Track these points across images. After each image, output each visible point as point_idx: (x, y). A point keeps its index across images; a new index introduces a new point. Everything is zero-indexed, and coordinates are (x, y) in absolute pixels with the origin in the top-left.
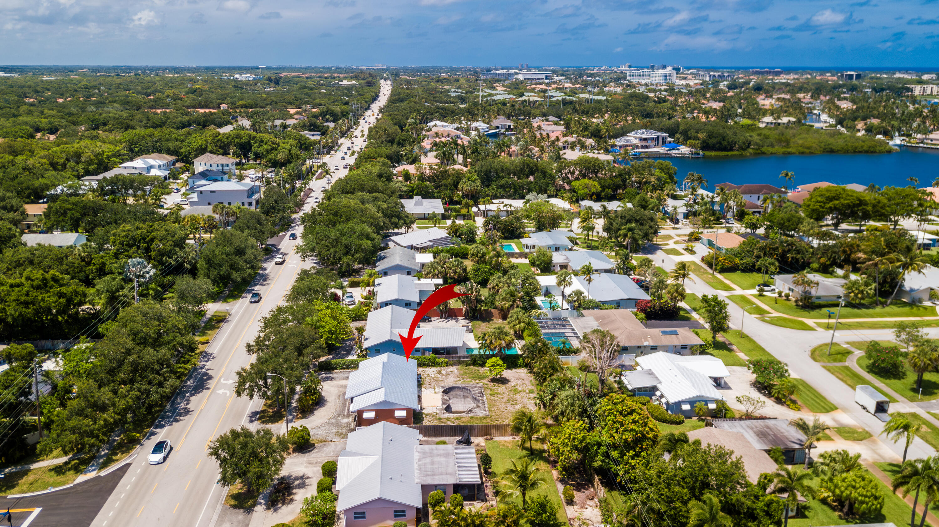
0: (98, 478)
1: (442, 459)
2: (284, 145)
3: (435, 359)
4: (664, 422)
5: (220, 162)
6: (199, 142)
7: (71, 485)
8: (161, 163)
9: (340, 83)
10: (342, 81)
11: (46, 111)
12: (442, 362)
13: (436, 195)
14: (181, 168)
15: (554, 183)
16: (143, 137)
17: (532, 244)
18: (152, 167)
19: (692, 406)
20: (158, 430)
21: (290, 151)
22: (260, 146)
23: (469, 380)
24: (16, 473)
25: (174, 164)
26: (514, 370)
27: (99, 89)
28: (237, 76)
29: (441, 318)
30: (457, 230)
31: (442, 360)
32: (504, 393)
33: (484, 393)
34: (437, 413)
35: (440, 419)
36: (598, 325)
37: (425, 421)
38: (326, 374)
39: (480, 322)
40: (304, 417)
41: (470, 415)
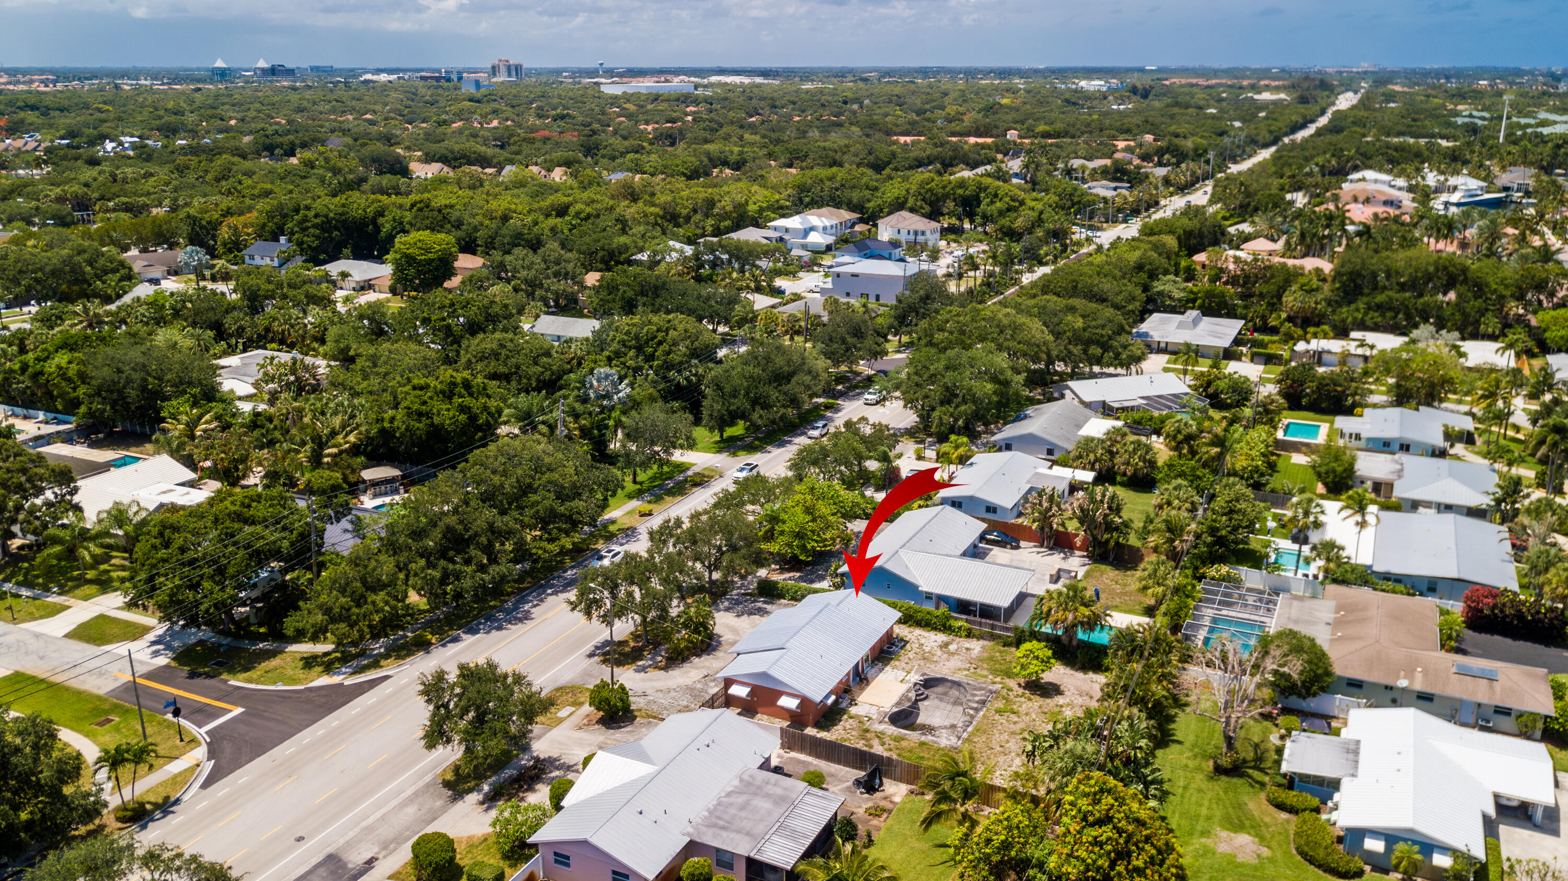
0: (341, 685)
1: (767, 805)
2: (1033, 204)
3: (948, 618)
4: (1311, 863)
5: (912, 228)
6: (896, 192)
7: (302, 687)
8: (827, 223)
9: (1256, 97)
10: (1259, 93)
11: (746, 136)
12: (960, 628)
13: (1239, 311)
14: (861, 233)
15: (1501, 310)
16: (821, 180)
17: (1354, 431)
18: (812, 229)
19: (1389, 849)
20: (464, 636)
21: (1041, 213)
22: (992, 202)
23: (985, 673)
24: (267, 651)
25: (852, 226)
26: (1091, 675)
27: (861, 103)
28: (1083, 83)
29: (1042, 546)
30: (1209, 383)
31: (960, 623)
32: (1027, 714)
33: (988, 705)
34: (870, 719)
35: (867, 731)
36: (1331, 621)
37: (839, 727)
38: (765, 602)
39: (1108, 568)
40: (665, 668)
41: (923, 738)
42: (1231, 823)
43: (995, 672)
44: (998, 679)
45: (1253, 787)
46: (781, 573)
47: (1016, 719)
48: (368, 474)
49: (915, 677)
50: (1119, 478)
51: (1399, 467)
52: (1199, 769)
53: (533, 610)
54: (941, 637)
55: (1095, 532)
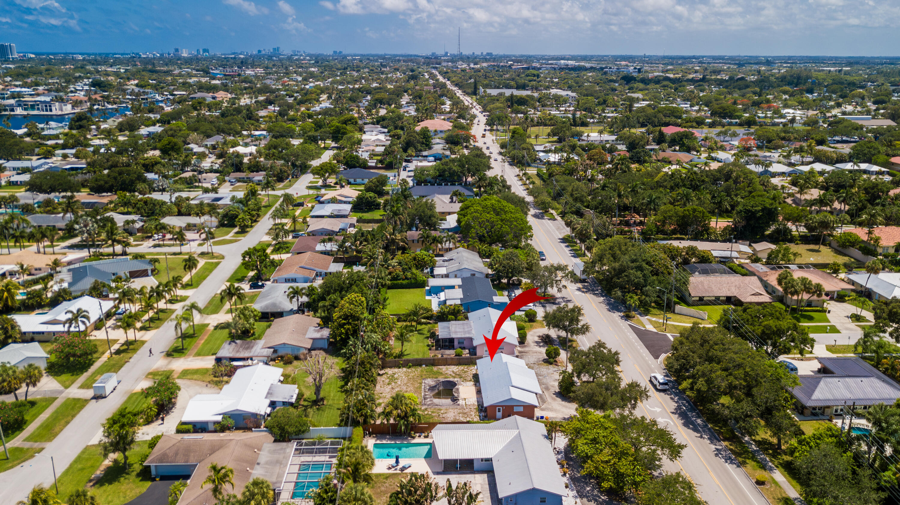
1: (458, 330)
33: (422, 399)
34: (463, 381)
35: (460, 377)
37: (472, 375)
49: (461, 402)
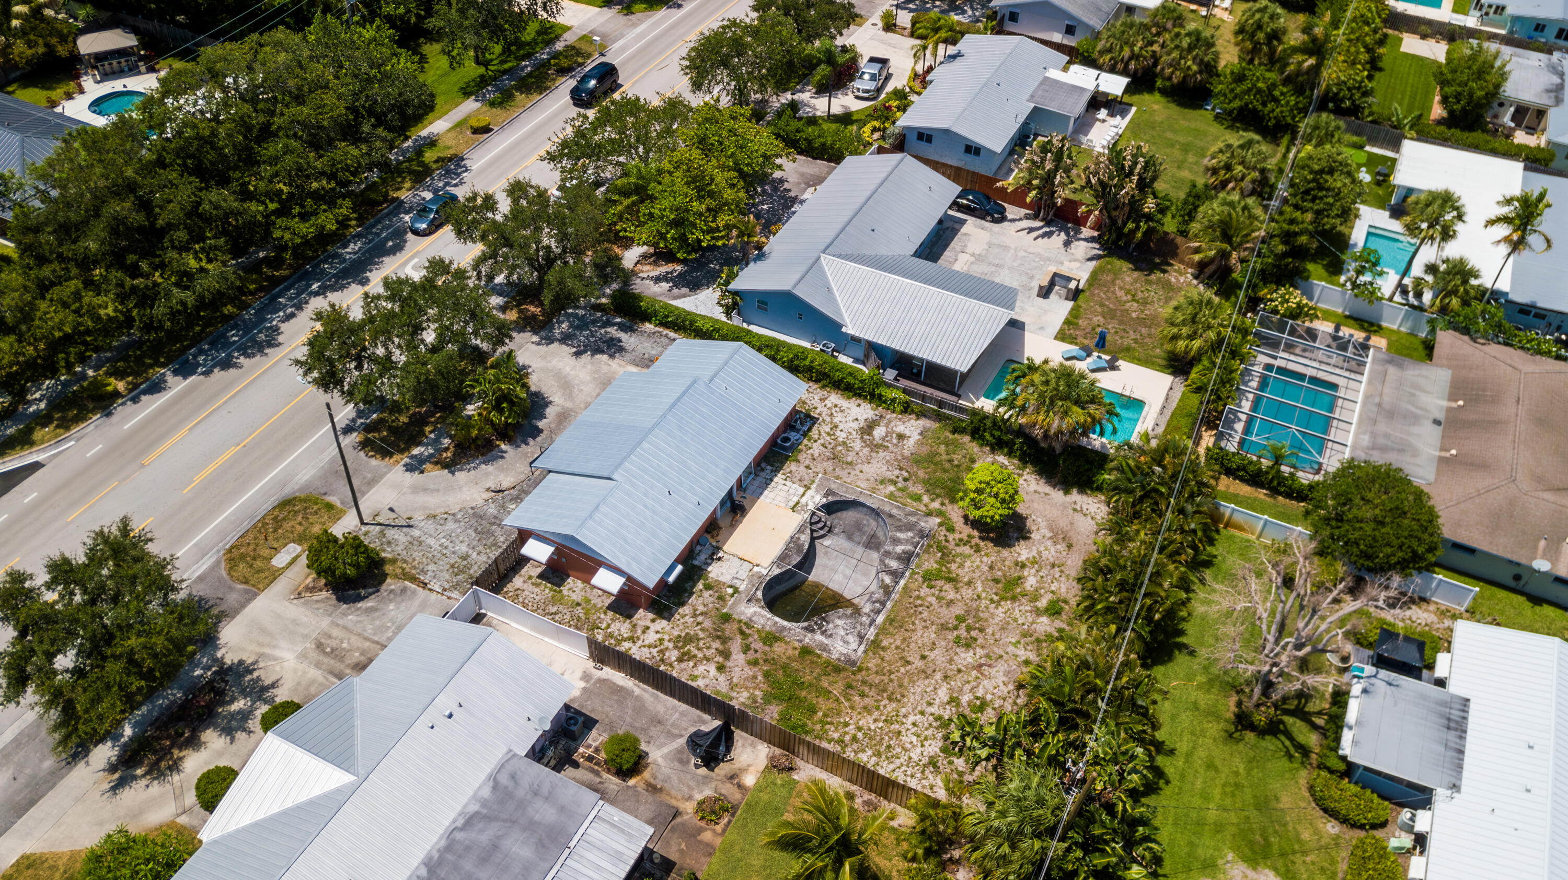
3: (879, 382)
12: (894, 400)
23: (919, 490)
31: (895, 392)
32: (969, 583)
33: (915, 561)
34: (736, 590)
35: (727, 618)
36: (1441, 416)
37: (686, 610)
38: (623, 328)
39: (1125, 266)
40: (450, 466)
41: (808, 639)
42: (1251, 844)
43: (932, 486)
44: (936, 505)
45: (1290, 757)
46: (655, 263)
47: (951, 595)
48: (89, 44)
49: (814, 499)
50: (1159, 83)
51: (1556, 80)
52: (1213, 714)
53: (284, 327)
54: (862, 411)
55: (1114, 213)
